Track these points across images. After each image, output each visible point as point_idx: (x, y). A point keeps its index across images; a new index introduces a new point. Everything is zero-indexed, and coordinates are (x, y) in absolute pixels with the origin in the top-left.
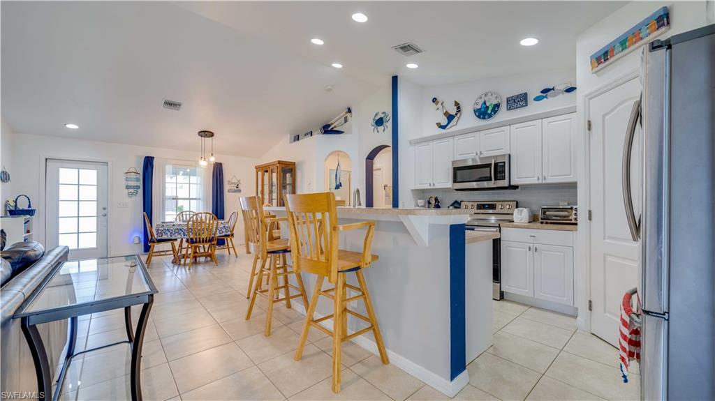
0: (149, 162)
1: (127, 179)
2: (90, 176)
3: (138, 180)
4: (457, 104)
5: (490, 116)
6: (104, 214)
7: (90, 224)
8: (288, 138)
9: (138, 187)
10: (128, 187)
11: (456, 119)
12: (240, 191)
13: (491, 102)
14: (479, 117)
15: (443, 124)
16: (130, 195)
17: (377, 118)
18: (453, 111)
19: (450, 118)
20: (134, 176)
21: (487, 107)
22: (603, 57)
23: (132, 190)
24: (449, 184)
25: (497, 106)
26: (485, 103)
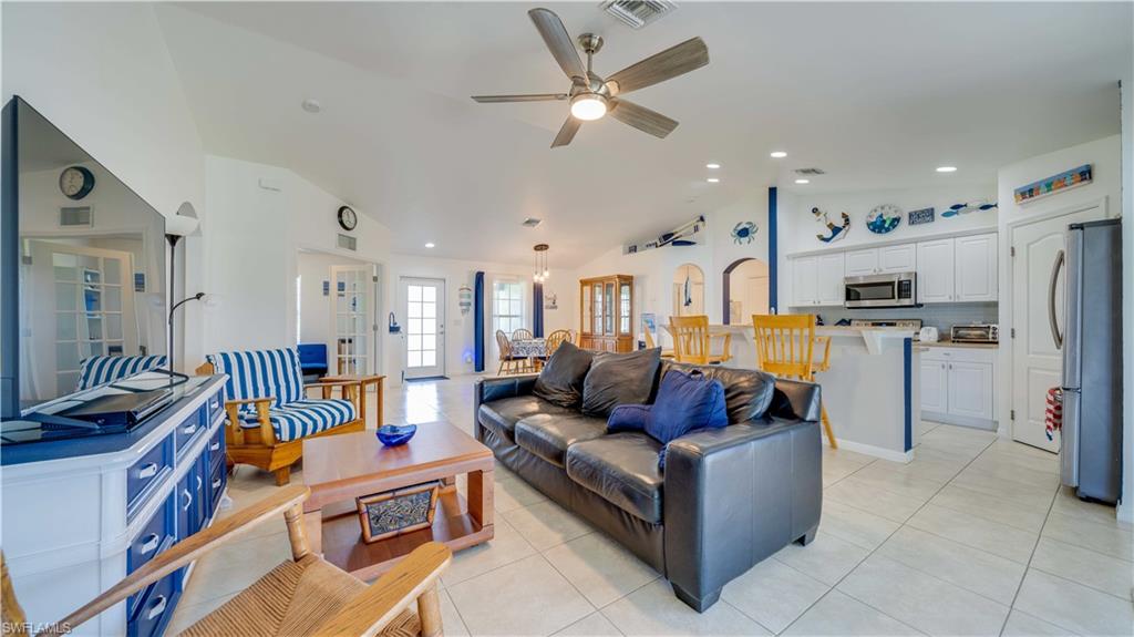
0: (480, 277)
1: (461, 296)
2: (430, 293)
3: (469, 296)
4: (844, 216)
5: (888, 230)
6: (442, 332)
7: (431, 342)
8: (621, 249)
9: (469, 304)
10: (461, 304)
11: (843, 231)
12: (556, 307)
13: (889, 216)
14: (873, 230)
15: (825, 236)
16: (463, 312)
17: (740, 228)
18: (840, 223)
19: (836, 230)
20: (466, 292)
21: (884, 221)
22: (1028, 193)
23: (464, 307)
24: (840, 301)
25: (897, 220)
26: (881, 216)
